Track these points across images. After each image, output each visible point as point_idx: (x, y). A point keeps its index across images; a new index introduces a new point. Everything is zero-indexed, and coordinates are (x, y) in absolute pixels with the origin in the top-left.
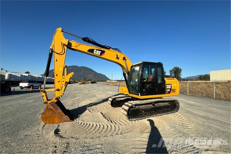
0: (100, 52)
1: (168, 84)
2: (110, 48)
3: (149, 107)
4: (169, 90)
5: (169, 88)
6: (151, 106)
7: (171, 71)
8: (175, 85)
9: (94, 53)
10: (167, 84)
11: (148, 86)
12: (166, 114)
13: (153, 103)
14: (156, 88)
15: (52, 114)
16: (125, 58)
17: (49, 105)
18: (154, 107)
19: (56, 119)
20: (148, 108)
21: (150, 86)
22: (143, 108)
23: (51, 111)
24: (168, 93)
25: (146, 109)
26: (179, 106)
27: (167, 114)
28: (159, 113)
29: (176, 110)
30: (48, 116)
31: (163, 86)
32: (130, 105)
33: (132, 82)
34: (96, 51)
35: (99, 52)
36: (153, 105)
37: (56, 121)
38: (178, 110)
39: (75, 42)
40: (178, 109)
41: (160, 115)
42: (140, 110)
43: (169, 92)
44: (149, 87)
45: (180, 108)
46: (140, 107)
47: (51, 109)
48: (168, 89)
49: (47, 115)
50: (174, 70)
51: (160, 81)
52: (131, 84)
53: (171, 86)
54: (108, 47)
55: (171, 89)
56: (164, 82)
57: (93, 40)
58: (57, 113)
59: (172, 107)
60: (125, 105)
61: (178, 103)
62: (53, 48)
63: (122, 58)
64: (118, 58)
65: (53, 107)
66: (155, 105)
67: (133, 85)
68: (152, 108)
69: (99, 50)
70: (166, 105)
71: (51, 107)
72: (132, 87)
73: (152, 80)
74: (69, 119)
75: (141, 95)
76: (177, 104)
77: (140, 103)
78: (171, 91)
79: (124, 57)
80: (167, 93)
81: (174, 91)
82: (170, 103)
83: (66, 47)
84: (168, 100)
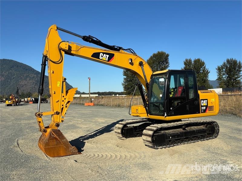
0: (108, 56)
1: (203, 100)
2: (120, 48)
3: (178, 131)
4: (205, 107)
5: (205, 105)
6: (181, 130)
7: (219, 69)
8: (213, 100)
9: (100, 58)
10: (201, 100)
11: (176, 103)
12: (200, 141)
13: (183, 127)
14: (187, 105)
15: (57, 145)
16: (143, 63)
17: (53, 133)
18: (184, 131)
19: (62, 151)
20: (177, 133)
21: (179, 102)
22: (171, 133)
23: (55, 140)
24: (203, 112)
25: (174, 134)
26: (219, 130)
27: (202, 141)
28: (192, 140)
29: (215, 136)
30: (52, 147)
31: (196, 102)
32: (155, 129)
33: (154, 99)
34: (102, 55)
35: (106, 56)
36: (184, 129)
37: (62, 153)
38: (217, 136)
39: (75, 44)
40: (218, 133)
41: (192, 142)
42: (166, 135)
43: (205, 111)
44: (178, 104)
45: (219, 132)
46: (167, 131)
47: (56, 138)
48: (203, 106)
49: (50, 146)
50: (227, 67)
51: (191, 96)
52: (152, 101)
53: (207, 102)
54: (118, 47)
55: (207, 106)
56: (197, 96)
57: (97, 39)
58: (62, 143)
59: (209, 131)
60: (147, 130)
61: (217, 125)
62: (47, 55)
63: (138, 63)
64: (132, 64)
65: (58, 136)
66: (186, 130)
67: (154, 102)
68: (182, 133)
69: (106, 54)
70: (201, 129)
71: (55, 136)
72: (154, 105)
73: (181, 94)
74: (77, 151)
75: (168, 115)
76: (216, 127)
77: (166, 125)
78: (208, 109)
79: (141, 62)
80: (201, 112)
81: (211, 108)
82: (206, 127)
83: (64, 52)
84: (204, 122)
